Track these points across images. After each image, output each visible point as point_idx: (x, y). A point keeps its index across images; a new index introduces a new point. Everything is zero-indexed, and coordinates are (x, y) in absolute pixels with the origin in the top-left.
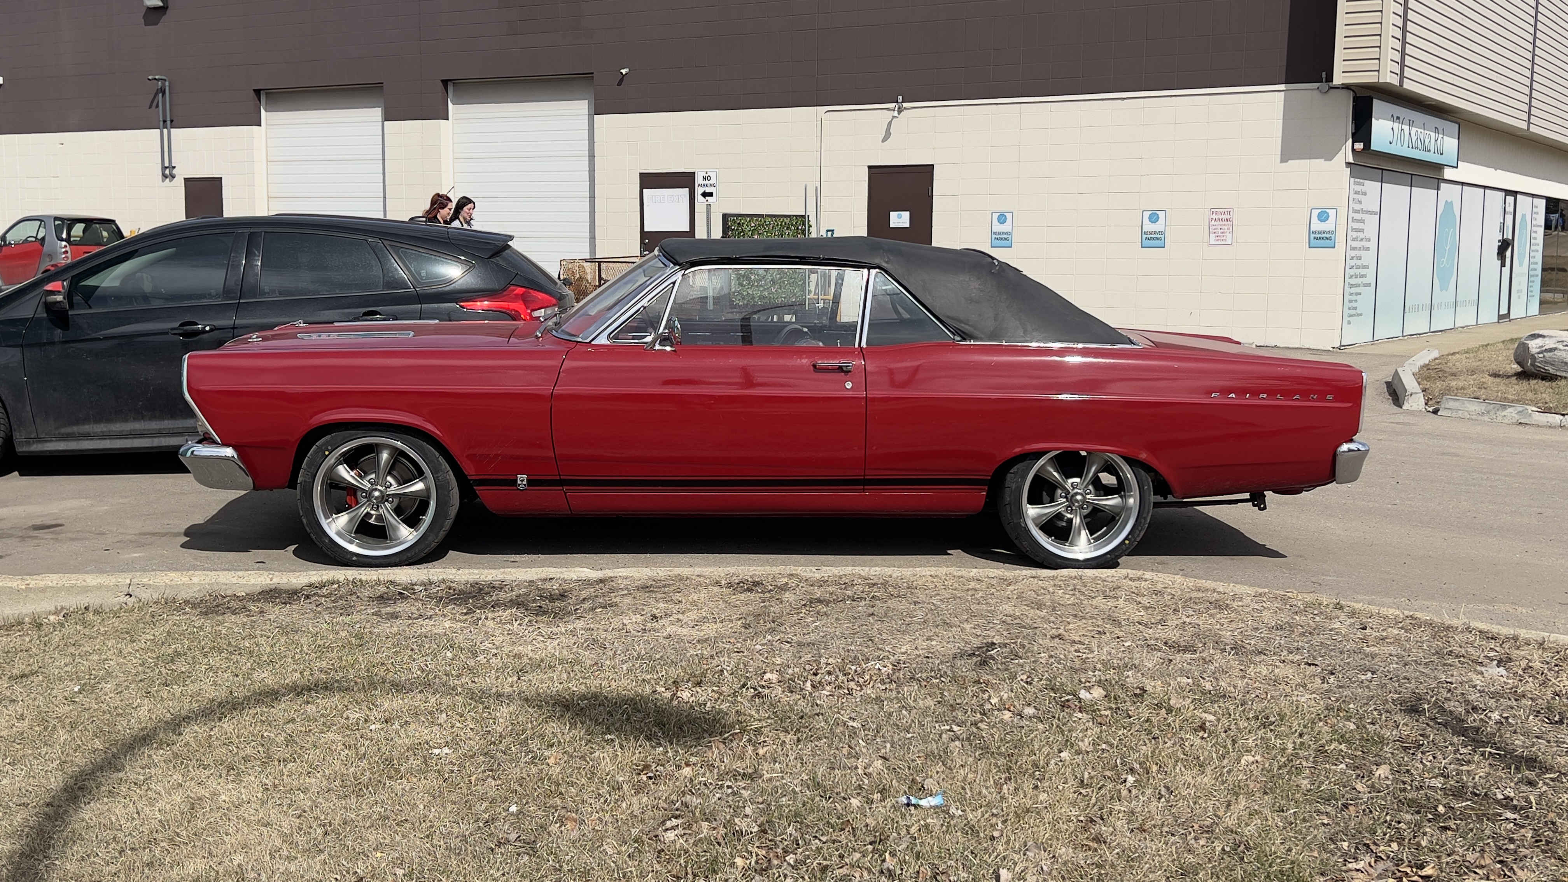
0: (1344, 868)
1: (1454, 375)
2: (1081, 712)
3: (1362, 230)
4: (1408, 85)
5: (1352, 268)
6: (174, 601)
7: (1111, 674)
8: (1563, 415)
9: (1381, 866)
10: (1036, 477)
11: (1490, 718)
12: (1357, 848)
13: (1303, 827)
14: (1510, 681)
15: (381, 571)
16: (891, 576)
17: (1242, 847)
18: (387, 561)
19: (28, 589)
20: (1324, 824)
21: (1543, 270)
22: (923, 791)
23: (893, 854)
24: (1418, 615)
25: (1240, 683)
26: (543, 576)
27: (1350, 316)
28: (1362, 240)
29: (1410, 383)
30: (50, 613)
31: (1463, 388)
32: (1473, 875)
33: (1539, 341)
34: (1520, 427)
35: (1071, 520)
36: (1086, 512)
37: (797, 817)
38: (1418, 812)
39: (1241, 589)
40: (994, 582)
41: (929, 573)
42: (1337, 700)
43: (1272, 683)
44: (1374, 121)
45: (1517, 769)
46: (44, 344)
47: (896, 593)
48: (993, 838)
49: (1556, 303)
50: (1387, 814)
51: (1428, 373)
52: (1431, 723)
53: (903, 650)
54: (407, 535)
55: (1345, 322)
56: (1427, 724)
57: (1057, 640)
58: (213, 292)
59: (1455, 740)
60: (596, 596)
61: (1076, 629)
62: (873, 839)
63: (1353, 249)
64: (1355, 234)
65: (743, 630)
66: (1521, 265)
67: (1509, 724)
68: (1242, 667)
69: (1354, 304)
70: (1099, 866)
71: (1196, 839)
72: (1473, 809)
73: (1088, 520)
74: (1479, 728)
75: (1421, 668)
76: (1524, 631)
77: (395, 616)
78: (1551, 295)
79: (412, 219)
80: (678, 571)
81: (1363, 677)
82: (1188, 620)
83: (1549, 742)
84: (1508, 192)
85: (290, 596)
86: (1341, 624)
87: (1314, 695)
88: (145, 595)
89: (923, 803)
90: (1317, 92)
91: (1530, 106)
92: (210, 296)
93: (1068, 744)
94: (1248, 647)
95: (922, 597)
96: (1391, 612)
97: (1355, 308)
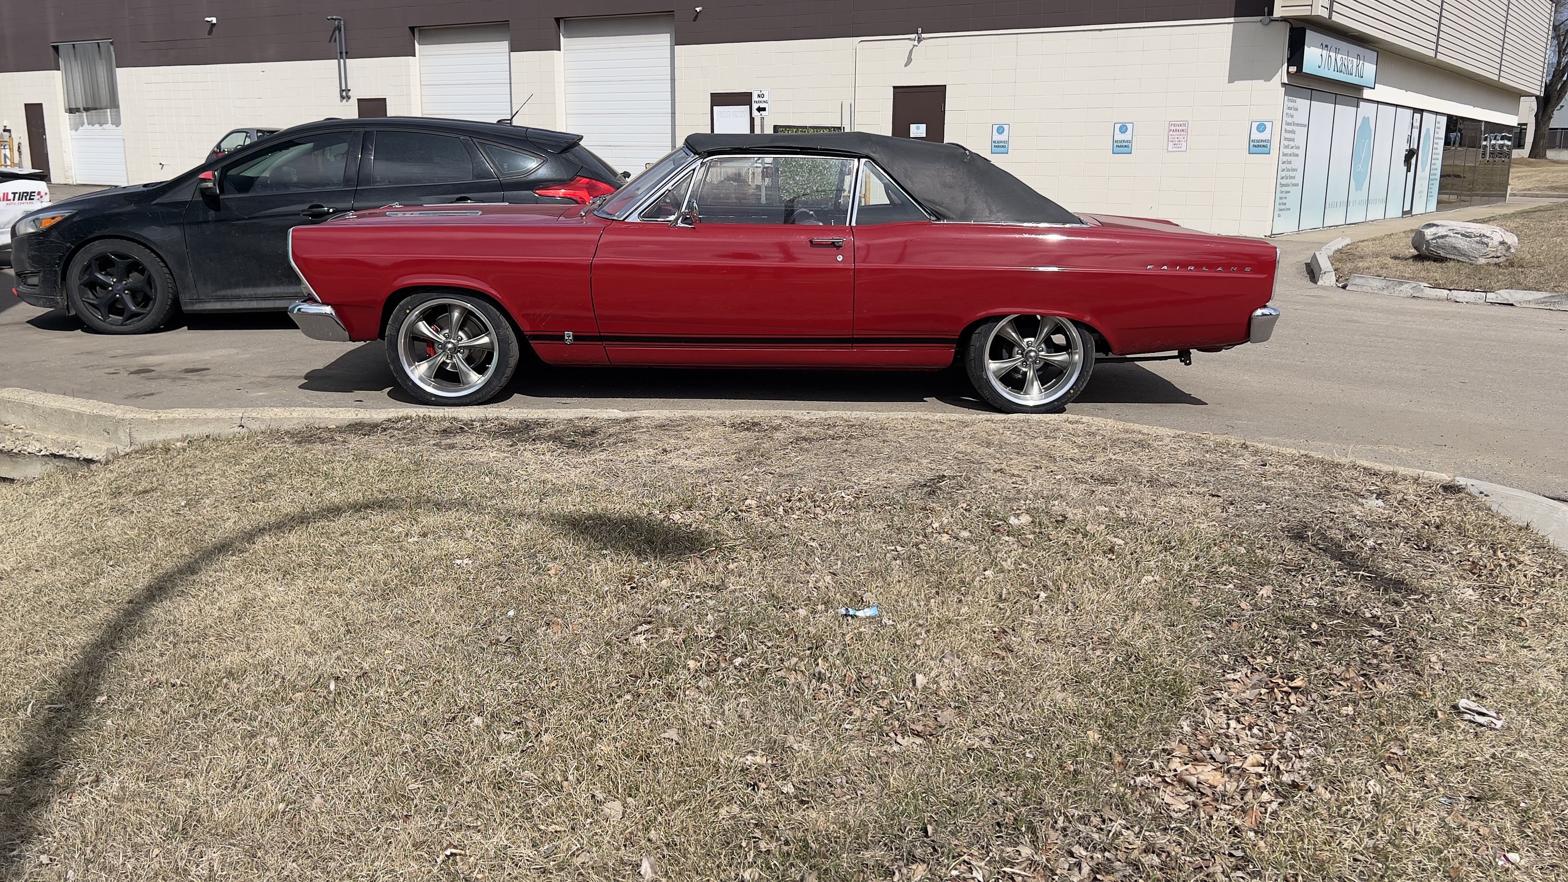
0: (1222, 679)
1: (1362, 257)
2: (1008, 535)
3: (1293, 140)
4: (1336, 18)
5: (1283, 170)
6: (278, 431)
7: (1040, 504)
8: (1450, 290)
9: (1256, 677)
10: (997, 337)
11: (1365, 544)
12: (1236, 660)
13: (1188, 640)
14: (1386, 512)
15: (447, 409)
16: (868, 419)
17: (1133, 658)
18: (460, 401)
19: (160, 421)
20: (1208, 639)
21: (1441, 176)
22: (861, 603)
23: (826, 659)
24: (1312, 454)
25: (1149, 511)
26: (580, 415)
27: (1281, 210)
28: (1292, 148)
29: (1325, 264)
30: (178, 440)
31: (1368, 268)
32: (1338, 687)
33: (1433, 230)
34: (1413, 300)
35: (1026, 373)
36: (1038, 366)
37: (750, 625)
38: (1294, 629)
39: (1162, 431)
40: (954, 424)
41: (900, 417)
42: (1231, 528)
43: (1178, 511)
44: (1307, 49)
45: (1386, 590)
46: (201, 223)
47: (869, 432)
48: (915, 646)
49: (1451, 203)
50: (1266, 629)
51: (1341, 257)
52: (1313, 549)
53: (866, 481)
54: (476, 380)
55: (1276, 215)
56: (1309, 549)
57: (999, 474)
58: (335, 180)
59: (1333, 564)
60: (620, 433)
61: (1017, 465)
62: (810, 646)
63: (1284, 155)
64: (1287, 143)
65: (736, 463)
66: (1423, 170)
67: (1383, 551)
68: (1154, 498)
69: (1284, 201)
70: (1005, 673)
71: (1093, 649)
72: (1343, 626)
73: (1040, 373)
74: (1354, 554)
75: (1310, 500)
76: (1403, 468)
77: (452, 447)
78: (1447, 196)
79: (499, 121)
80: (691, 413)
81: (1258, 507)
82: (1114, 457)
83: (1416, 566)
84: (1416, 110)
85: (371, 428)
86: (1245, 461)
87: (1214, 523)
88: (255, 426)
89: (860, 614)
90: (1260, 24)
91: (1438, 37)
92: (334, 184)
93: (994, 563)
94: (1162, 480)
95: (890, 436)
96: (1289, 451)
97: (1285, 204)
